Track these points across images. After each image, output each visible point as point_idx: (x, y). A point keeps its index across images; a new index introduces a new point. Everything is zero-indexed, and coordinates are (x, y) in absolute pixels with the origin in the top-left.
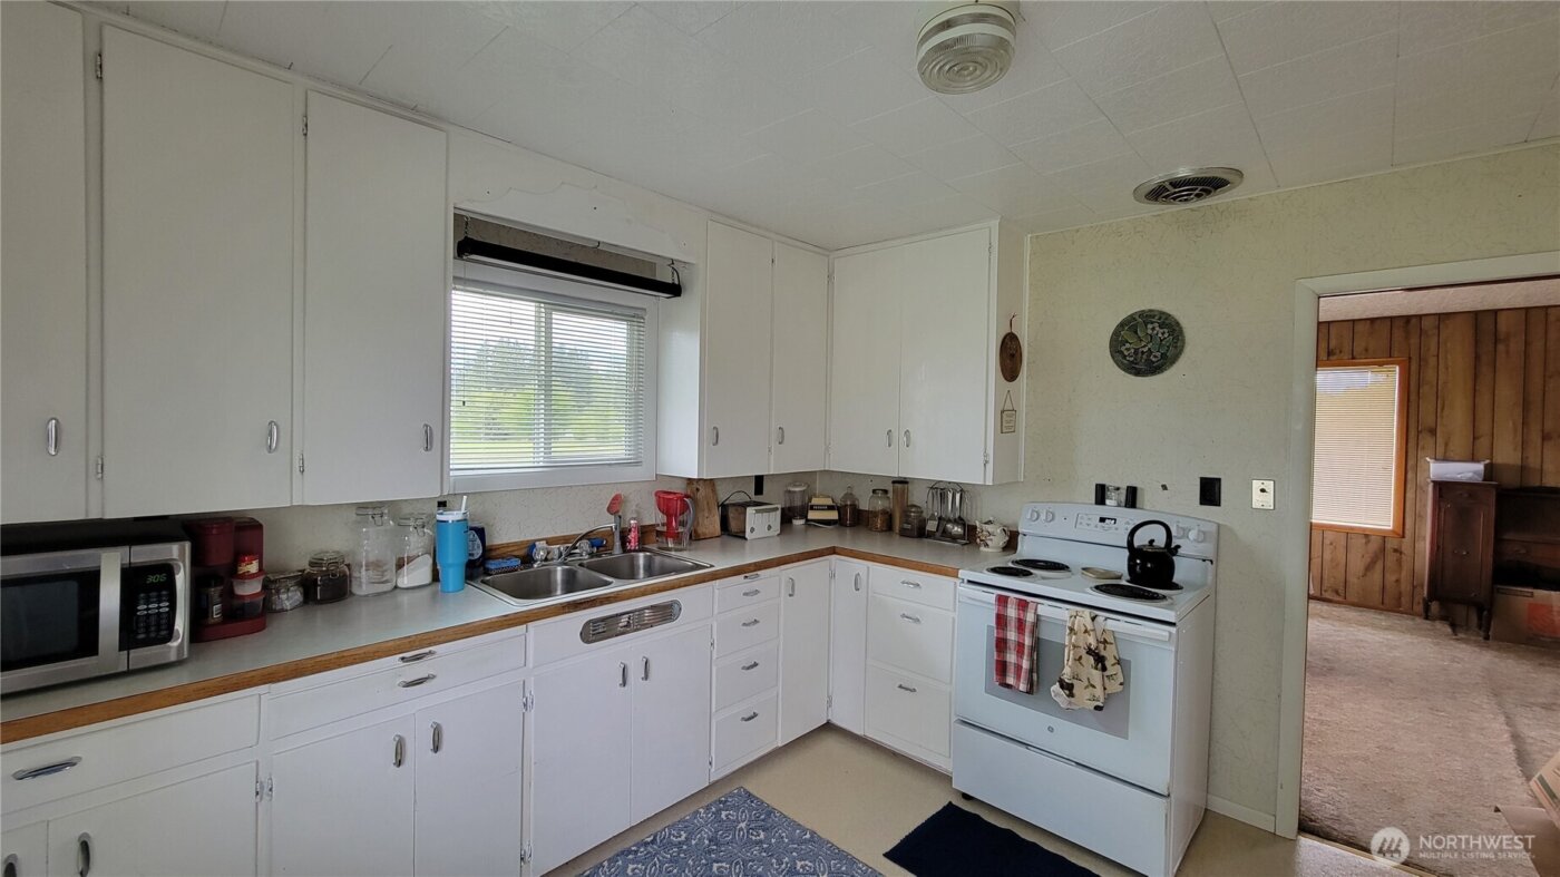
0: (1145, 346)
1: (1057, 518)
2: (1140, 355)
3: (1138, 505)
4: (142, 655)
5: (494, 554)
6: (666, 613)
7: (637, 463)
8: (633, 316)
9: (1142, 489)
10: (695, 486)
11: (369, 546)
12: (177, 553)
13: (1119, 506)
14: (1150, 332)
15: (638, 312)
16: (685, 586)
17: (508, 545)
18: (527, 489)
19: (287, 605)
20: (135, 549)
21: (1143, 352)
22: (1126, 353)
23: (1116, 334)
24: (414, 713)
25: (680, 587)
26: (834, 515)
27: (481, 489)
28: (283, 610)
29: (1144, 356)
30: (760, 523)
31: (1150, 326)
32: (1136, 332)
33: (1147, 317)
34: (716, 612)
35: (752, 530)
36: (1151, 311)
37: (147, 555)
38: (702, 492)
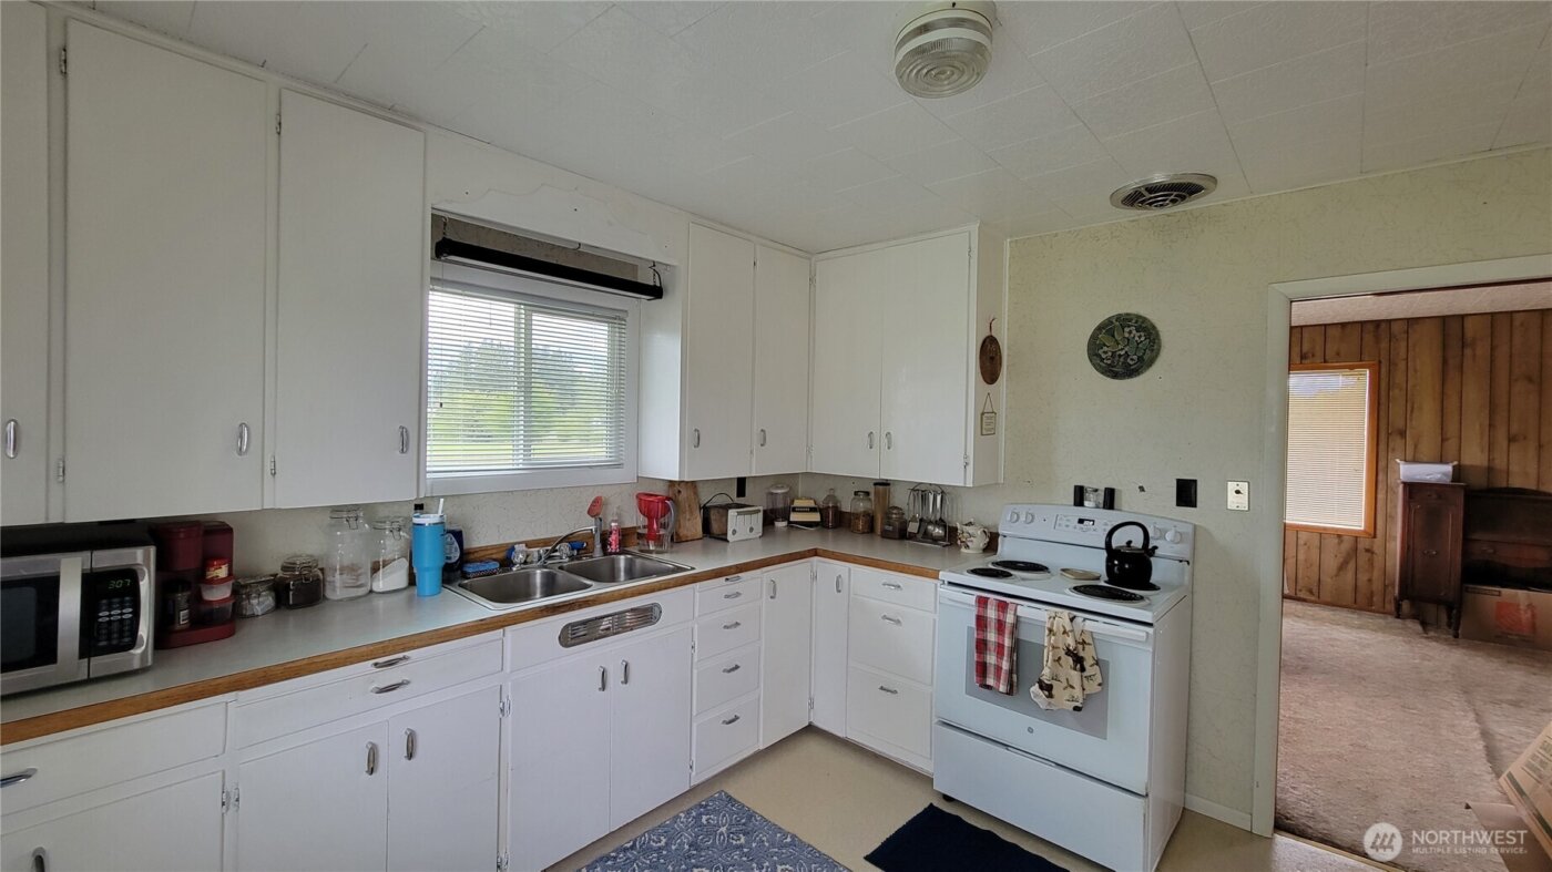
0: (1122, 349)
1: (1036, 520)
2: (1117, 358)
3: (1116, 507)
4: (103, 663)
5: (472, 557)
6: (646, 616)
7: (619, 466)
8: (614, 318)
9: (1120, 491)
10: (677, 488)
11: (341, 550)
12: (142, 559)
13: (1097, 507)
14: (1127, 335)
15: (621, 315)
16: (666, 588)
17: (486, 548)
18: (504, 492)
19: (258, 610)
20: (97, 554)
21: (1120, 356)
22: (1104, 356)
23: (1094, 337)
24: (388, 720)
25: (660, 590)
26: (816, 517)
27: (458, 492)
28: (254, 616)
29: (1122, 359)
30: (742, 525)
31: (1127, 330)
32: (1113, 336)
33: (1124, 320)
34: (696, 615)
35: (734, 532)
36: (1127, 314)
37: (107, 559)
38: (684, 494)
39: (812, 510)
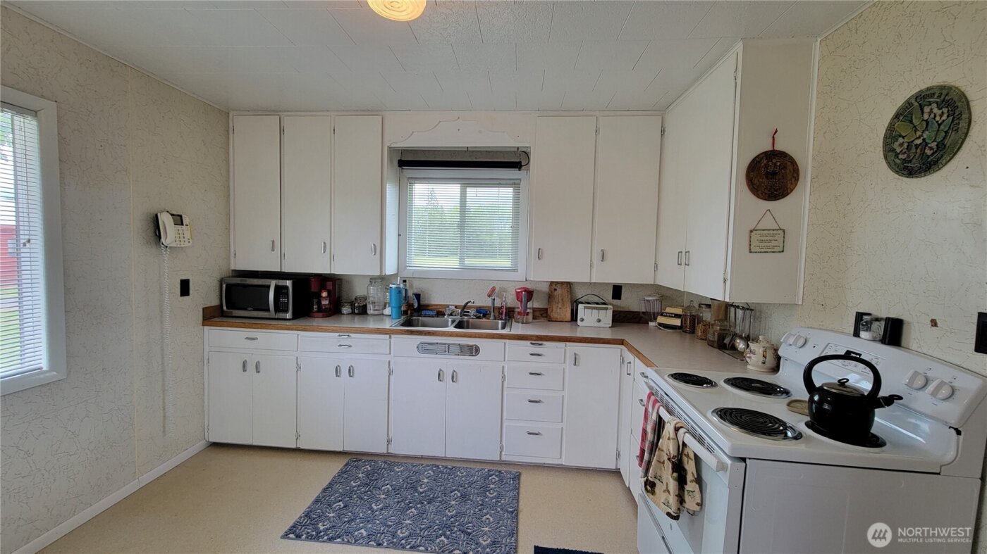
0: (919, 137)
1: (807, 346)
2: (913, 150)
3: (904, 342)
4: (281, 315)
5: (430, 308)
7: (515, 270)
8: (515, 184)
9: (909, 323)
10: (554, 287)
11: (374, 293)
12: (289, 283)
13: (874, 340)
14: (926, 117)
15: (516, 182)
17: (437, 305)
18: (448, 279)
19: (345, 312)
20: (280, 281)
21: (917, 146)
22: (898, 150)
23: (891, 129)
24: (345, 359)
26: (677, 322)
28: (344, 314)
29: (918, 151)
31: (927, 109)
32: (911, 121)
33: (923, 98)
34: (506, 359)
35: (582, 320)
36: (928, 89)
37: (281, 283)
38: (559, 291)
39: (677, 316)
